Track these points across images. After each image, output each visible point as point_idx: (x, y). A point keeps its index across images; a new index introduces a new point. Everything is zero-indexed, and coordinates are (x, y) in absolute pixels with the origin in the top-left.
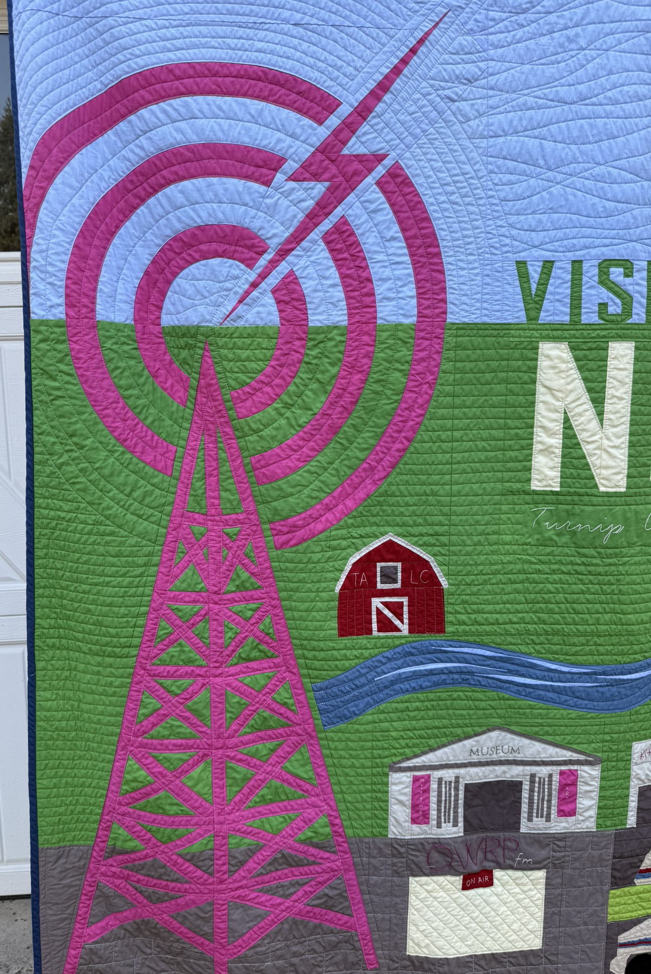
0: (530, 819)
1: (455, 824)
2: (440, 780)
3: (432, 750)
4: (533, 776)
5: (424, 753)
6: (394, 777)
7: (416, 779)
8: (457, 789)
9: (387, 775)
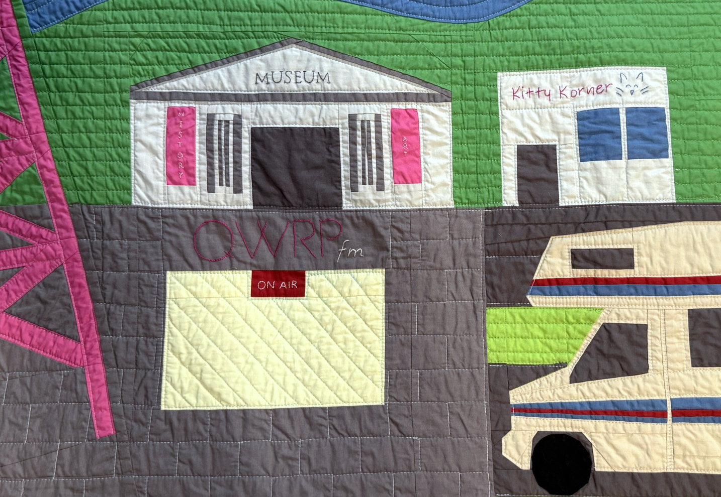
0: (354, 189)
1: (238, 190)
2: (210, 118)
3: (196, 69)
4: (352, 118)
5: (184, 73)
6: (138, 108)
7: (172, 114)
8: (238, 134)
9: (126, 104)
